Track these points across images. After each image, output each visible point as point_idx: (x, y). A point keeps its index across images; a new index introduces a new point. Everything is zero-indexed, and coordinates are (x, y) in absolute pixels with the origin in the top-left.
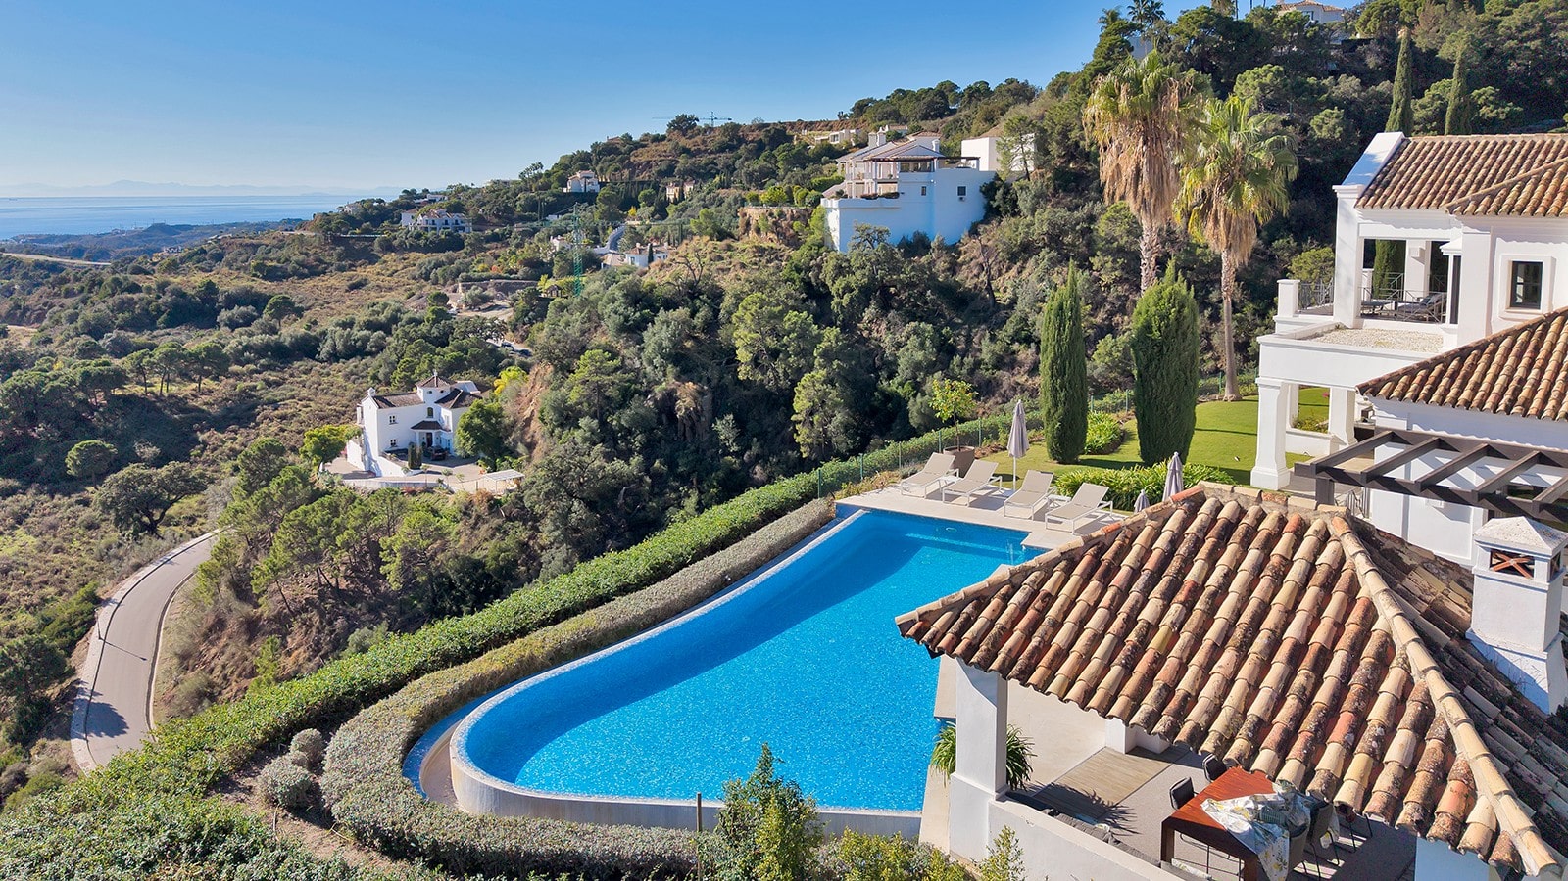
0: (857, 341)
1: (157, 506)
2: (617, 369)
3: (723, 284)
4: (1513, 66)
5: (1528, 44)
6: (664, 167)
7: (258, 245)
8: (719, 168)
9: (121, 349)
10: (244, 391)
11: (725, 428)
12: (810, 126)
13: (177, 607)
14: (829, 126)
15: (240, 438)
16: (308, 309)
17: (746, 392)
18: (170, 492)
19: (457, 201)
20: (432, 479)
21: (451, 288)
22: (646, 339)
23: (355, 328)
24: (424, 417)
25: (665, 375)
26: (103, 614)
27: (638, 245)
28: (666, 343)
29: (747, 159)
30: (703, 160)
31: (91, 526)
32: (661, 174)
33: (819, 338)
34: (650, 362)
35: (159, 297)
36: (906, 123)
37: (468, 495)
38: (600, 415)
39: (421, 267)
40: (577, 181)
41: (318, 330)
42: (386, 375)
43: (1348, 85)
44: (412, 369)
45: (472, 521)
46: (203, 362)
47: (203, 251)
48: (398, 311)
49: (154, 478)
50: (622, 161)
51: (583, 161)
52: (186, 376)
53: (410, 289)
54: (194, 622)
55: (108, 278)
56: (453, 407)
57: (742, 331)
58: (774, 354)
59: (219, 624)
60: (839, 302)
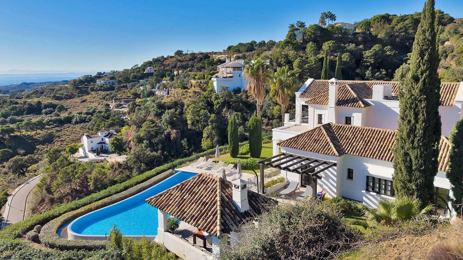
0: (221, 117)
1: (24, 167)
2: (154, 127)
3: (184, 102)
4: (397, 40)
5: (401, 34)
6: (173, 65)
7: (54, 89)
8: (189, 65)
9: (13, 121)
10: (50, 133)
11: (184, 142)
12: (215, 53)
13: (31, 196)
14: (220, 53)
15: (49, 147)
16: (69, 108)
17: (190, 132)
18: (28, 163)
19: (113, 76)
20: (103, 158)
21: (111, 102)
22: (162, 118)
23: (83, 114)
24: (101, 141)
25: (168, 128)
26: (9, 199)
27: (165, 89)
28: (168, 119)
29: (197, 63)
30: (184, 63)
31: (6, 173)
32: (173, 67)
33: (210, 117)
34: (164, 124)
35: (24, 106)
36: (242, 53)
37: (113, 162)
38: (149, 139)
39: (102, 95)
40: (148, 70)
41: (72, 115)
42: (92, 128)
43: (352, 46)
44: (99, 126)
45: (114, 170)
46: (37, 125)
47: (37, 91)
48: (95, 109)
49: (24, 160)
50: (161, 64)
51: (150, 64)
52: (32, 129)
53: (99, 102)
54: (36, 200)
55: (8, 100)
56: (109, 138)
57: (189, 116)
58: (198, 121)
59: (43, 201)
60: (216, 107)
